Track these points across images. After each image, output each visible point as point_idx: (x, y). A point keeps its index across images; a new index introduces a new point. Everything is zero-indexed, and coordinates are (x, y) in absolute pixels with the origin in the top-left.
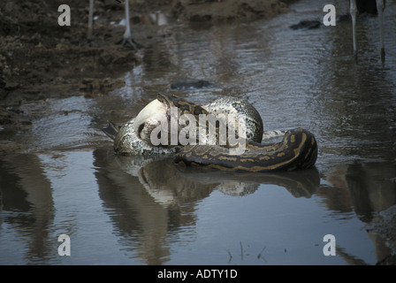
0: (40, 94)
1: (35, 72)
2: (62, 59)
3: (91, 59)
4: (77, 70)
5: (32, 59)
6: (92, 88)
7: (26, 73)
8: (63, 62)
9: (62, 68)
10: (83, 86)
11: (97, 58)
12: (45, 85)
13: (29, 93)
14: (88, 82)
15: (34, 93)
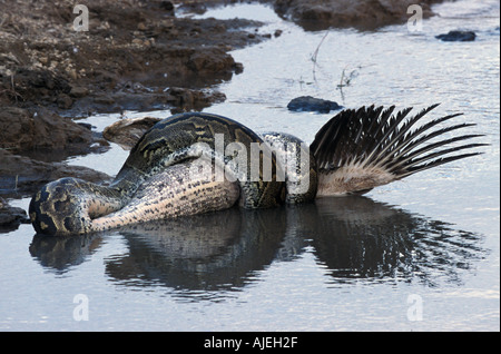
0: (116, 106)
1: (106, 74)
2: (141, 59)
3: (178, 61)
4: (161, 75)
5: (103, 56)
6: (182, 102)
7: (94, 74)
8: (141, 63)
9: (140, 70)
10: (171, 98)
11: (186, 60)
12: (120, 93)
13: (101, 102)
14: (178, 93)
15: (108, 103)
